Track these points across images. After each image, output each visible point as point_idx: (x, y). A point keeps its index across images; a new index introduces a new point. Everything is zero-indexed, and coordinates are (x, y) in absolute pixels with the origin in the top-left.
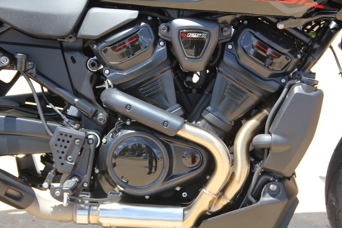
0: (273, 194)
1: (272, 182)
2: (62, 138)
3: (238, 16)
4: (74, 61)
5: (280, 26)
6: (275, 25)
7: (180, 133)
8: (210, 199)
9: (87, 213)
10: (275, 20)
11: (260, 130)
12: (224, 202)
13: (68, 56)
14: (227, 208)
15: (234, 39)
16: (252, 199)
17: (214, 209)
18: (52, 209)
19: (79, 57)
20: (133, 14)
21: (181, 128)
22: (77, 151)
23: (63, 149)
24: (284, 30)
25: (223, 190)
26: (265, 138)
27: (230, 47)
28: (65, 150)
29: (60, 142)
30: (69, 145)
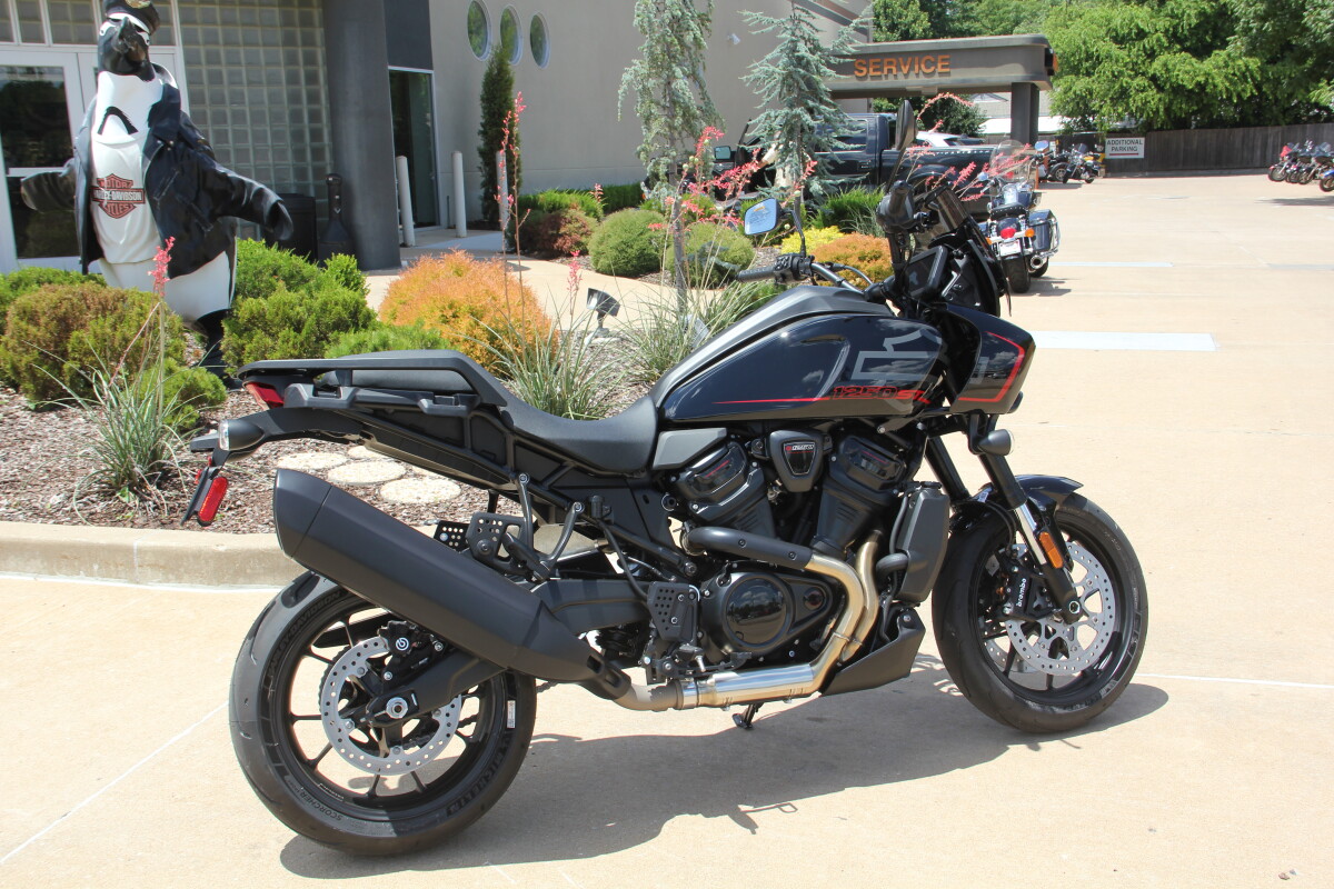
0: (908, 626)
1: (906, 613)
2: (663, 594)
3: (834, 422)
4: (647, 502)
5: (882, 430)
6: (874, 430)
7: (809, 566)
8: (843, 643)
9: (694, 692)
11: (881, 552)
12: (855, 647)
13: (639, 496)
14: (859, 654)
15: (835, 450)
16: (887, 638)
17: (845, 658)
18: (650, 694)
19: (652, 494)
20: (713, 434)
21: (808, 560)
23: (664, 609)
24: (883, 435)
25: (853, 636)
26: (895, 558)
27: (834, 459)
28: (669, 610)
29: (661, 602)
30: (671, 603)
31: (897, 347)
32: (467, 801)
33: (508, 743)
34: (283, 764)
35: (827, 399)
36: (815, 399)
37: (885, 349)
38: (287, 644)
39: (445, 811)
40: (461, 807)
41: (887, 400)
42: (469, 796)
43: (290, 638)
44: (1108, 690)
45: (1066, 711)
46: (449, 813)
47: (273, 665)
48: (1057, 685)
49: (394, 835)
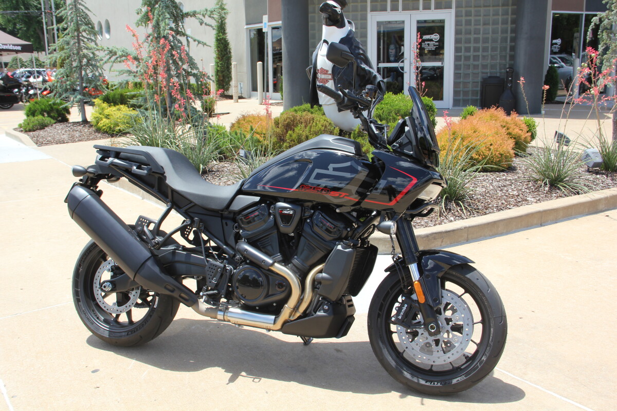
0: (325, 311)
1: (326, 305)
2: (211, 267)
3: (314, 203)
4: (227, 225)
5: (338, 211)
6: (335, 210)
7: (272, 268)
8: (290, 311)
9: (223, 314)
10: (335, 207)
11: (321, 271)
12: (298, 315)
13: (224, 222)
14: (300, 318)
15: (311, 217)
16: (314, 313)
17: (292, 319)
18: (205, 309)
19: (230, 223)
20: (257, 199)
21: (273, 265)
22: (219, 275)
23: (211, 273)
24: (340, 213)
26: (320, 275)
27: (308, 221)
28: (213, 274)
29: (210, 269)
30: (214, 271)
31: (335, 169)
32: (134, 332)
33: (153, 313)
34: (80, 298)
35: (297, 190)
36: (292, 190)
37: (328, 169)
38: (89, 254)
39: (127, 333)
40: (132, 333)
41: (324, 195)
42: (136, 330)
43: (90, 251)
44: (458, 380)
45: (428, 384)
46: (128, 335)
47: (83, 260)
48: (434, 369)
49: (108, 336)
